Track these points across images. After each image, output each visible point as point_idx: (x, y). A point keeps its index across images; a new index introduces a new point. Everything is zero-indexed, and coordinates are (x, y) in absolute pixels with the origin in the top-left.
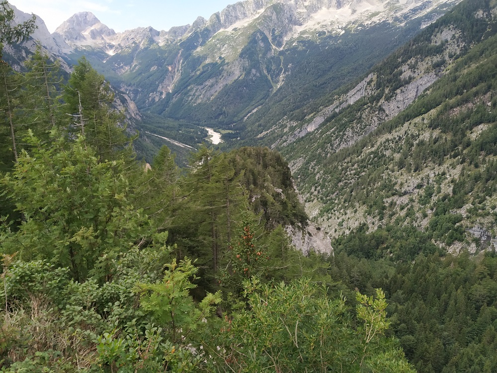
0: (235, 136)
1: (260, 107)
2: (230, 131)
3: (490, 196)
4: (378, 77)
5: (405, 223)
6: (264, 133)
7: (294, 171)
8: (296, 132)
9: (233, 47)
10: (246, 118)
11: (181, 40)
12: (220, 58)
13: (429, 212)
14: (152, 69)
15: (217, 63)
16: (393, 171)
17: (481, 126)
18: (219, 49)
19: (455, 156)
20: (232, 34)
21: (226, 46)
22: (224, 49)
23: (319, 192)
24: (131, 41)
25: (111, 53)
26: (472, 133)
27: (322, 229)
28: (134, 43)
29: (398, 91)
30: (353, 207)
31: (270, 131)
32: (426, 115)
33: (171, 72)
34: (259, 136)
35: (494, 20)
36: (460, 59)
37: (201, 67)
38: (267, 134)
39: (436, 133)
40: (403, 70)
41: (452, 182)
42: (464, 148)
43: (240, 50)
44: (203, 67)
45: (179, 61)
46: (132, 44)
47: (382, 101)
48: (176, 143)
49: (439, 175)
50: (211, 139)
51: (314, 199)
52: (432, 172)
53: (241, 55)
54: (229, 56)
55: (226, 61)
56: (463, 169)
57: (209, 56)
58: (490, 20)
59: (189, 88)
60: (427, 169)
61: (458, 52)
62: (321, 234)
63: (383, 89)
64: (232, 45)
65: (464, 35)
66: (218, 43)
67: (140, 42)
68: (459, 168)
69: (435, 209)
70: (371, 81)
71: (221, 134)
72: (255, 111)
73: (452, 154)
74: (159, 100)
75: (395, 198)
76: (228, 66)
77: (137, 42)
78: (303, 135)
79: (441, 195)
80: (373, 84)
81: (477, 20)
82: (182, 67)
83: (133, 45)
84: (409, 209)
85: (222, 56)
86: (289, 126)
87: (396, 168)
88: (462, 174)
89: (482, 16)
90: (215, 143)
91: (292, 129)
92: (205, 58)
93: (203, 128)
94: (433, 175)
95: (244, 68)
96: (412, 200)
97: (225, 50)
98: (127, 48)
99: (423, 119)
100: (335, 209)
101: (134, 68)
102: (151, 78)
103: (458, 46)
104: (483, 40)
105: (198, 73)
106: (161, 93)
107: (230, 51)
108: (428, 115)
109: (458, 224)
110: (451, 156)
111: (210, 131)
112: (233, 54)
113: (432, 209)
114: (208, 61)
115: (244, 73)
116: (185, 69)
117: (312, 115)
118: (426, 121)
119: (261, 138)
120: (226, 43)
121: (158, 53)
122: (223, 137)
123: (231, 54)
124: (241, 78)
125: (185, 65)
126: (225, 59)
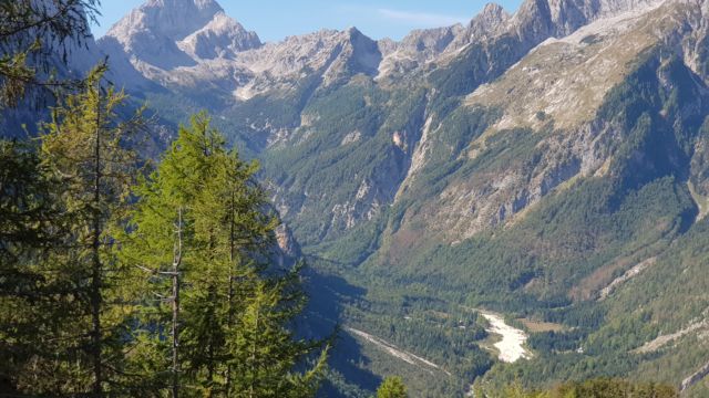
0: (569, 341)
1: (651, 261)
2: (557, 328)
6: (662, 340)
9: (581, 87)
10: (606, 291)
11: (433, 65)
12: (541, 116)
14: (347, 139)
15: (529, 130)
18: (541, 91)
20: (581, 51)
21: (560, 83)
22: (552, 92)
24: (299, 65)
25: (244, 94)
28: (307, 69)
31: (679, 334)
34: (644, 349)
37: (482, 140)
38: (671, 343)
43: (599, 97)
44: (489, 140)
46: (301, 72)
48: (392, 351)
50: (497, 345)
53: (603, 111)
54: (567, 111)
55: (558, 126)
57: (510, 110)
59: (444, 195)
64: (580, 83)
66: (536, 76)
67: (323, 69)
71: (526, 332)
72: (636, 270)
74: (358, 224)
76: (561, 140)
77: (315, 67)
82: (429, 137)
83: (304, 75)
85: (548, 111)
90: (506, 359)
92: (496, 113)
93: (474, 310)
95: (608, 146)
97: (556, 94)
98: (285, 82)
101: (298, 137)
102: (340, 162)
105: (473, 154)
106: (365, 207)
107: (571, 96)
111: (497, 323)
112: (578, 106)
114: (505, 123)
115: (608, 161)
116: (437, 144)
119: (646, 357)
120: (562, 77)
121: (367, 98)
122: (533, 342)
123: (575, 104)
124: (598, 173)
125: (438, 135)
126: (553, 121)
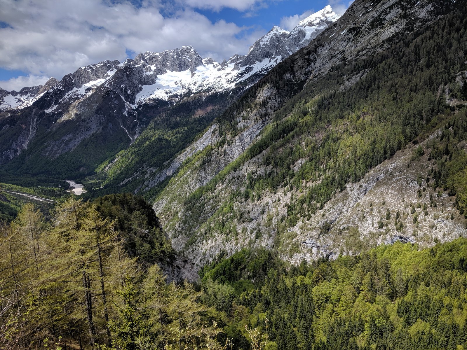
0: (97, 185)
1: (120, 157)
2: (93, 182)
3: (314, 214)
4: (220, 127)
5: (256, 244)
6: (126, 180)
7: (158, 212)
8: (156, 177)
10: (107, 168)
12: (76, 115)
13: (272, 232)
14: (4, 128)
15: (73, 120)
16: (241, 202)
17: (300, 161)
18: (75, 106)
19: (285, 185)
21: (81, 104)
23: (182, 228)
26: (294, 166)
27: (189, 261)
29: (237, 138)
30: (213, 236)
31: (131, 178)
32: (260, 155)
33: (25, 130)
34: (121, 184)
35: (299, 81)
36: (279, 111)
37: (56, 124)
38: (129, 181)
39: (269, 168)
40: (238, 121)
41: (286, 206)
42: (290, 179)
43: (95, 107)
44: (59, 124)
45: (33, 119)
47: (226, 146)
48: (35, 198)
49: (275, 201)
51: (179, 235)
52: (270, 200)
53: (97, 112)
54: (85, 112)
55: (83, 117)
56: (292, 195)
57: (65, 113)
58: (296, 81)
59: (46, 144)
60: (266, 198)
61: (277, 105)
62: (188, 266)
63: (225, 137)
64: (88, 103)
65: (279, 92)
68: (289, 194)
69: (276, 230)
70: (215, 131)
71: (83, 185)
72: (115, 161)
73: (283, 183)
74: (14, 157)
75: (245, 225)
76: (84, 122)
78: (163, 179)
79: (280, 217)
80: (216, 133)
81: (287, 80)
82: (37, 125)
84: (257, 233)
85: (79, 113)
86: (149, 172)
87: (243, 200)
88: (292, 199)
89: (290, 78)
91: (153, 175)
92: (60, 115)
93: (63, 180)
94: (271, 202)
95: (100, 123)
96: (259, 225)
97: (80, 107)
99: (258, 159)
100: (198, 241)
102: (3, 136)
103: (276, 101)
104: (293, 95)
105: (54, 129)
106: (16, 151)
107: (85, 108)
108: (262, 155)
109: (295, 240)
110: (282, 186)
112: (88, 110)
113: (274, 230)
114: (64, 118)
115: (101, 128)
116: (40, 126)
117: (169, 161)
118: (260, 160)
119: (124, 185)
122: (86, 188)
123: (87, 110)
124: (98, 132)
125: (40, 123)
126: (81, 116)
